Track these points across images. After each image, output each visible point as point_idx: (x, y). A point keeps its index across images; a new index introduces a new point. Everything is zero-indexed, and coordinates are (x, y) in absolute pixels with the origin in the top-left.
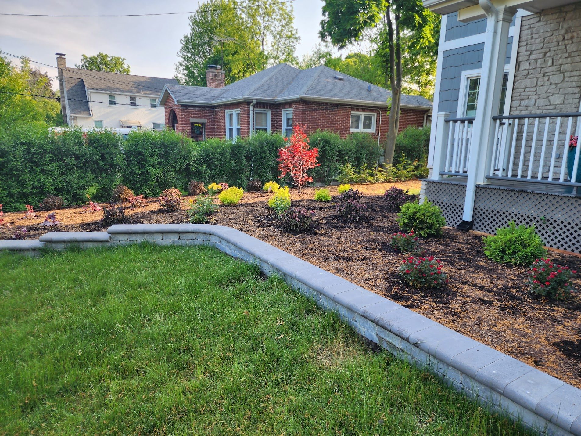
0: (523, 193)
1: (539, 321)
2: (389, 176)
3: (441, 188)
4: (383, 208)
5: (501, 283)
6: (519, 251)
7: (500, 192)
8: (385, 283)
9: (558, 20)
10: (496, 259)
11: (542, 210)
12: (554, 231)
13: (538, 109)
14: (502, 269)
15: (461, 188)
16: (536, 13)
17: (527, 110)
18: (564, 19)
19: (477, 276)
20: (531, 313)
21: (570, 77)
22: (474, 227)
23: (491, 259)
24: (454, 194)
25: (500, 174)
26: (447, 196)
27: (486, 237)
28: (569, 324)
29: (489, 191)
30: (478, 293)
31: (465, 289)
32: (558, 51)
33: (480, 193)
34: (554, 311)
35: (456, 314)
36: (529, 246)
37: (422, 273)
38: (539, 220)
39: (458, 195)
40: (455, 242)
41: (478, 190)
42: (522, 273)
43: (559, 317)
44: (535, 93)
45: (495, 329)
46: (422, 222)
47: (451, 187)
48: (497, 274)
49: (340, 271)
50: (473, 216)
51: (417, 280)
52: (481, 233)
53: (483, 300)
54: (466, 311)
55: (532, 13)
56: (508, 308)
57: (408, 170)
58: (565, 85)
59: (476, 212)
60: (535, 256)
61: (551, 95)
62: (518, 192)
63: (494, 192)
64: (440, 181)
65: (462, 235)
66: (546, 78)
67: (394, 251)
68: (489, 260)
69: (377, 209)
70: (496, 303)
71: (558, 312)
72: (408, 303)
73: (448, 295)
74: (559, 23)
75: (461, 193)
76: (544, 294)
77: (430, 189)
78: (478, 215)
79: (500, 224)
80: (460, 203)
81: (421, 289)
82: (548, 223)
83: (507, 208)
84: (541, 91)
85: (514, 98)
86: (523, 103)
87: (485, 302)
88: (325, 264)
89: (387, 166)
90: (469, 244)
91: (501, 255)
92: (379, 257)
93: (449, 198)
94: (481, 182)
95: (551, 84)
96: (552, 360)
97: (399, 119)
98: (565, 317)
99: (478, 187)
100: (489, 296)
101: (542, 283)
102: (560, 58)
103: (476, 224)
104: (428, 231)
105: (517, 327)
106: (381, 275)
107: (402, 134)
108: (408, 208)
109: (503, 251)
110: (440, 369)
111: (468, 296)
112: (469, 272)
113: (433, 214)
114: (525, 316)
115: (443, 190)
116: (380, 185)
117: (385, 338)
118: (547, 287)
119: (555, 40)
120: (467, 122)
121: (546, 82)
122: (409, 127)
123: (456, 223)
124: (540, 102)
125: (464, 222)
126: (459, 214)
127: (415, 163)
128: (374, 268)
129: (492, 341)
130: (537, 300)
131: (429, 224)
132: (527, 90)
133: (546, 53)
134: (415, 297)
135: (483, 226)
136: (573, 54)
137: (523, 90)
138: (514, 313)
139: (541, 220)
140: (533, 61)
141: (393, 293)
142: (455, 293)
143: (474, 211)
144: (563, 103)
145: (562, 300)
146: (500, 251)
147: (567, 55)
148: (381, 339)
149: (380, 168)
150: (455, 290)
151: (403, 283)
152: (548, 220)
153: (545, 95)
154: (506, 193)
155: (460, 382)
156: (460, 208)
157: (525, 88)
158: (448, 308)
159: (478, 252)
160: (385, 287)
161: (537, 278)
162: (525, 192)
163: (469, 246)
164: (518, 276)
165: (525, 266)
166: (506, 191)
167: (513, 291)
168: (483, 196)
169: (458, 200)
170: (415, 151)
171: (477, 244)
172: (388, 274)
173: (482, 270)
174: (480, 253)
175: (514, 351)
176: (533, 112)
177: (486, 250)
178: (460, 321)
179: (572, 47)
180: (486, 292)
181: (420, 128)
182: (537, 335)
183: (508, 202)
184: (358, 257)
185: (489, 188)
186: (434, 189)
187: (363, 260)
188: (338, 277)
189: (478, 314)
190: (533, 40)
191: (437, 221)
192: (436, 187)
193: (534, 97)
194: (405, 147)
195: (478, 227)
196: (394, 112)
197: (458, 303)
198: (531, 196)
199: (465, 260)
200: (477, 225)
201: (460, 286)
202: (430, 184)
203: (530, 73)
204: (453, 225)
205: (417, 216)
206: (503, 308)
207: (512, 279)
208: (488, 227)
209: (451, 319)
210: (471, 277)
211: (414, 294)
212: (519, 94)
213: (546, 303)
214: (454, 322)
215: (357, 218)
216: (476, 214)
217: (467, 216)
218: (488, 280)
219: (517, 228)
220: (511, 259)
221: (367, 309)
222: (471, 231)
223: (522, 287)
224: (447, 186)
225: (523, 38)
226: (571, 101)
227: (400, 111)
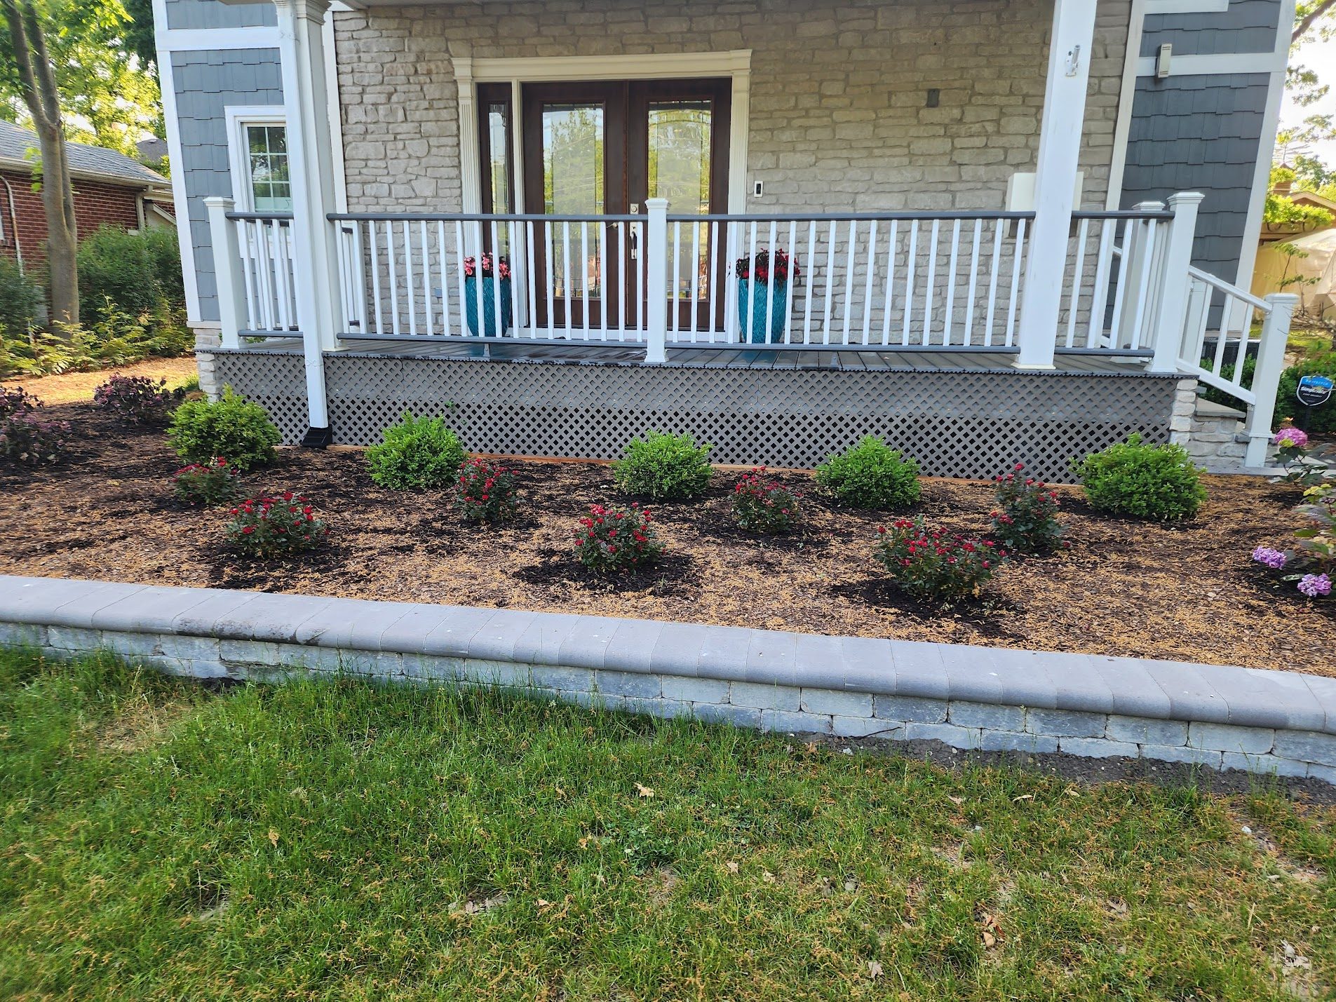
0: (409, 362)
1: (487, 553)
2: (79, 354)
3: (249, 365)
4: (107, 428)
5: (415, 519)
6: (429, 462)
7: (370, 364)
8: (203, 566)
9: (400, 33)
10: (394, 485)
11: (446, 389)
12: (470, 423)
13: (398, 204)
14: (409, 498)
15: (293, 361)
16: (359, 10)
17: (378, 204)
18: (410, 33)
19: (372, 516)
20: (473, 547)
21: (438, 147)
22: (335, 439)
23: (386, 485)
24: (281, 377)
25: (362, 330)
26: (266, 381)
27: (362, 453)
28: (525, 547)
29: (349, 363)
30: (385, 540)
31: (361, 540)
32: (411, 95)
33: (334, 368)
34: (501, 536)
35: (361, 578)
36: (442, 450)
37: (277, 528)
38: (444, 408)
39: (291, 377)
40: (309, 470)
41: (329, 363)
42: (441, 498)
43: (510, 542)
44: (386, 172)
45: (429, 580)
46: (231, 439)
47: (273, 360)
48: (404, 506)
49: (77, 570)
50: (329, 417)
51: (269, 543)
52: (349, 447)
53: (397, 548)
54: (377, 570)
55: (349, 9)
56: (439, 548)
57: (129, 336)
58: (433, 161)
59: (333, 407)
60: (454, 466)
61: (414, 177)
62: (401, 360)
63: (360, 364)
64: (246, 351)
65: (317, 457)
66: (400, 145)
67: (189, 508)
68: (381, 488)
69: (91, 432)
70: (420, 547)
71: (507, 536)
72: (268, 585)
73: (337, 555)
74: (403, 38)
75: (295, 372)
76: (483, 515)
77: (225, 369)
78: (338, 412)
79: (385, 420)
80: (297, 394)
81: (283, 558)
82: (459, 412)
83: (388, 392)
84: (397, 167)
85: (350, 179)
86: (368, 188)
87: (402, 549)
88: (25, 566)
89: (68, 328)
90: (336, 469)
91: (400, 474)
92: (159, 525)
93: (272, 386)
94: (332, 347)
95: (410, 157)
96: (515, 595)
97: (72, 205)
98: (518, 539)
99: (326, 357)
100: (405, 540)
101: (476, 499)
102: (417, 108)
103: (338, 431)
104: (250, 455)
105: (459, 569)
106: (185, 556)
107: (88, 246)
108: (191, 413)
109: (403, 468)
110: (364, 664)
111: (371, 549)
112: (358, 512)
113: (252, 419)
114: (465, 553)
115: (255, 370)
116: (61, 378)
117: (242, 659)
118: (485, 503)
119: (401, 72)
120: (275, 222)
121: (401, 152)
122: (103, 226)
123: (296, 436)
124: (399, 190)
125: (314, 431)
126: (300, 415)
127: (144, 319)
128: (162, 546)
129: (431, 597)
130: (475, 528)
131: (249, 441)
132: (370, 163)
133: (390, 95)
134: (277, 574)
135: (351, 434)
136: (436, 104)
137: (364, 163)
138: (448, 553)
139: (447, 407)
140: (370, 107)
141: (226, 579)
142: (347, 549)
143: (328, 407)
144: (436, 196)
145: (508, 520)
146: (397, 469)
147: (426, 104)
148: (232, 666)
149: (47, 336)
150: (344, 545)
151: (240, 557)
152: (458, 406)
153: (404, 178)
154: (381, 364)
155: (399, 673)
156: (299, 404)
157: (367, 160)
158: (344, 574)
159: (358, 480)
160: (207, 574)
161: (468, 494)
162: (413, 359)
163: (338, 473)
164: (437, 502)
165: (442, 487)
166: (380, 359)
167: (438, 525)
168: (340, 373)
169: (292, 387)
170: (134, 289)
171: (351, 466)
172: (200, 550)
173: (378, 505)
174: (364, 481)
175: (466, 599)
176: (390, 209)
177: (373, 471)
178: (372, 586)
179: (431, 90)
180: (398, 536)
181: (132, 232)
182: (489, 572)
183: (387, 381)
184: (108, 533)
185: (349, 358)
186: (235, 370)
187: (124, 538)
188: (78, 583)
189: (396, 568)
190: (362, 64)
191: (264, 433)
192: (239, 365)
193: (386, 179)
194: (105, 278)
195: (343, 437)
196: (54, 186)
197: (358, 563)
198: (423, 365)
199: (341, 496)
200: (340, 434)
201: (351, 537)
202: (223, 359)
203: (369, 131)
204: (291, 441)
205: (219, 427)
206: (431, 551)
207: (429, 510)
208: (361, 435)
209: (355, 588)
210: (363, 520)
211: (272, 570)
212: (357, 171)
213: (489, 529)
214: (362, 591)
215: (51, 457)
216: (333, 412)
217: (318, 418)
218: (393, 518)
219: (415, 420)
220: (418, 478)
221: (187, 616)
222: (332, 446)
223: (448, 517)
224: (263, 360)
225: (343, 57)
226: (448, 192)
227: (71, 186)
